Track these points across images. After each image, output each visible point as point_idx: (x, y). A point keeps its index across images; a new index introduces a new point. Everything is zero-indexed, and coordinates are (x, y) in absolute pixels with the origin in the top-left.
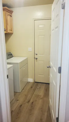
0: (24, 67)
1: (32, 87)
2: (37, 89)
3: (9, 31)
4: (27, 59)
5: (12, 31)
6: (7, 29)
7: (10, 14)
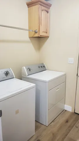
0: (58, 87)
1: (67, 122)
2: (75, 127)
3: (42, 34)
4: (65, 75)
5: (47, 33)
6: (40, 31)
7: (47, 9)
